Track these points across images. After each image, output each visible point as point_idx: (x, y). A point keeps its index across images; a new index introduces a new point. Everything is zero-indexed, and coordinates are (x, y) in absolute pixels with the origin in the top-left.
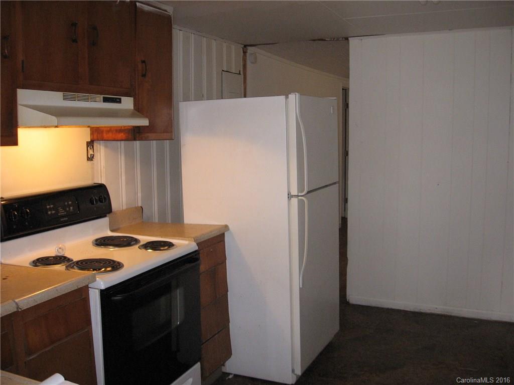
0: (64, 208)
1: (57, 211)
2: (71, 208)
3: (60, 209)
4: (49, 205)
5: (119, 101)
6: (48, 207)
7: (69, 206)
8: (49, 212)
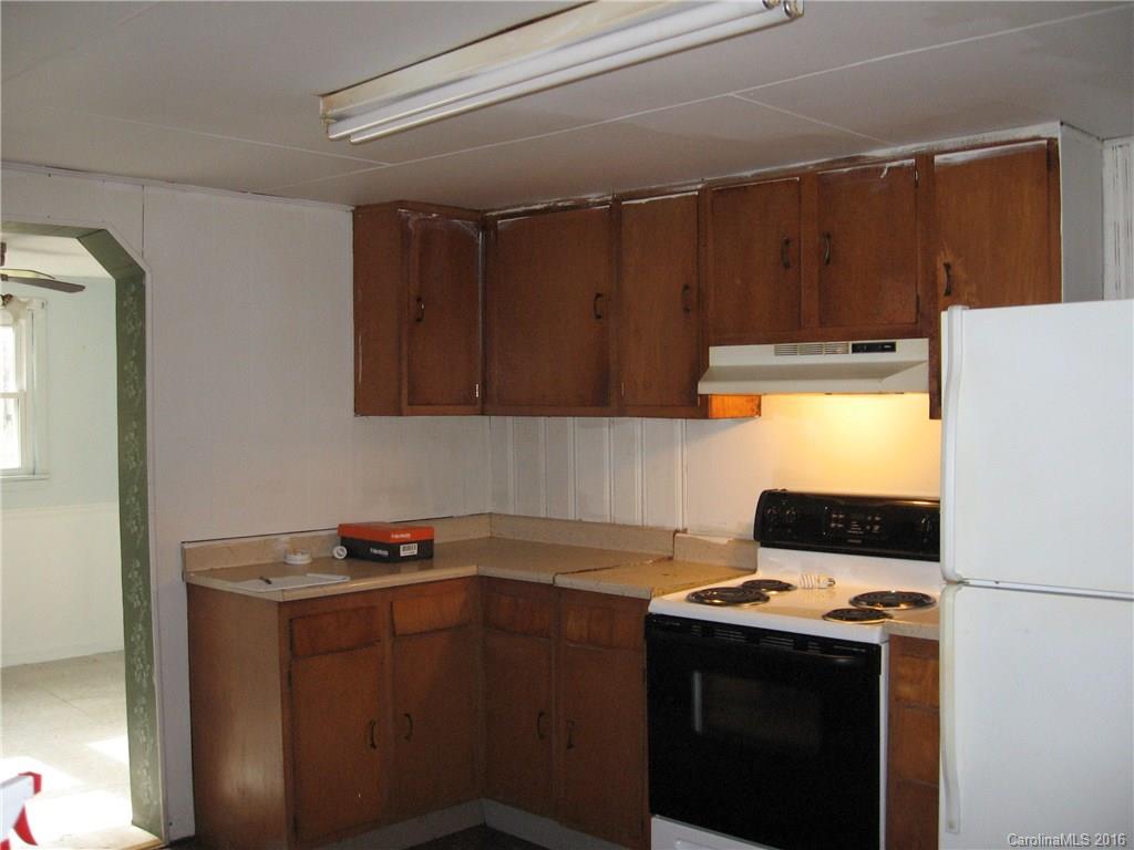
0: (862, 524)
1: (848, 526)
2: (877, 528)
3: (855, 524)
4: (837, 514)
5: (892, 348)
6: (834, 516)
7: (874, 523)
8: (833, 525)
